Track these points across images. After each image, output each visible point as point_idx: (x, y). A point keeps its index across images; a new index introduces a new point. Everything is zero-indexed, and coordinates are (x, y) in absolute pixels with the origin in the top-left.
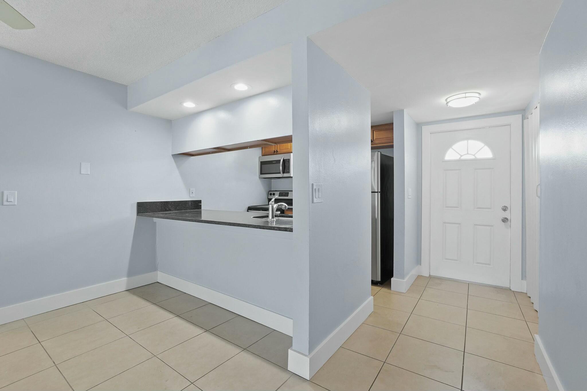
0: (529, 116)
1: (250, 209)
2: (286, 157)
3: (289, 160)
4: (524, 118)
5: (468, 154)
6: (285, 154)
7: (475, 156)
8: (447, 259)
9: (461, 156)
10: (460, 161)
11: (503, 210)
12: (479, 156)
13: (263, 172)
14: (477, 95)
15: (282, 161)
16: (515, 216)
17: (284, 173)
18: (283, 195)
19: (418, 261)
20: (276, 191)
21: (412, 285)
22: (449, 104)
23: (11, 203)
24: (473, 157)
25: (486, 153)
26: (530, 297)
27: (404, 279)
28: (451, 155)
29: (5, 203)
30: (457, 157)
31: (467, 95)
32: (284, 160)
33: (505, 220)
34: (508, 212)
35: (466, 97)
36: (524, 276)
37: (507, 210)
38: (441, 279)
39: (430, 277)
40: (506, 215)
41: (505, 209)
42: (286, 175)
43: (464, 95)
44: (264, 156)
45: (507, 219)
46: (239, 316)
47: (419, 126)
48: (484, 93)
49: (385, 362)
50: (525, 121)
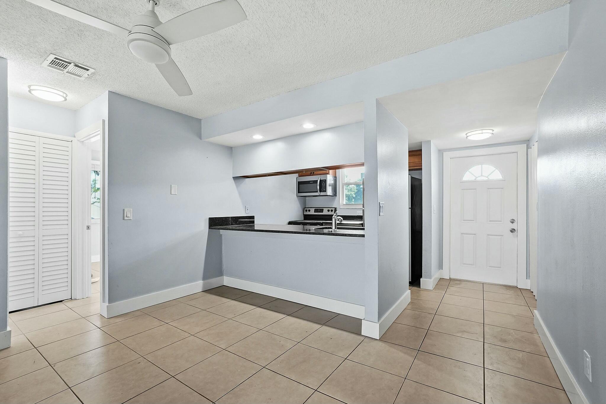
0: (532, 147)
1: (290, 223)
2: (322, 177)
3: (325, 181)
4: (528, 147)
5: (482, 176)
6: (322, 175)
7: (488, 178)
8: (464, 264)
9: (477, 178)
10: (475, 182)
11: (511, 222)
12: (491, 178)
13: (300, 191)
14: (491, 131)
15: (319, 181)
16: (521, 227)
17: (320, 192)
18: (319, 212)
19: (440, 266)
20: (311, 208)
21: (437, 284)
22: (469, 138)
23: (129, 218)
24: (485, 179)
25: (497, 175)
26: (533, 292)
27: (431, 279)
28: (467, 177)
29: (126, 218)
30: (473, 178)
31: (484, 131)
32: (320, 180)
33: (513, 231)
34: (515, 224)
35: (482, 133)
36: (528, 276)
37: (514, 223)
38: (459, 280)
39: (450, 279)
40: (514, 226)
41: (513, 222)
42: (322, 194)
43: (481, 132)
44: (300, 176)
45: (514, 230)
46: (307, 306)
47: (441, 152)
48: (497, 130)
49: (428, 330)
50: (529, 150)
